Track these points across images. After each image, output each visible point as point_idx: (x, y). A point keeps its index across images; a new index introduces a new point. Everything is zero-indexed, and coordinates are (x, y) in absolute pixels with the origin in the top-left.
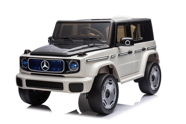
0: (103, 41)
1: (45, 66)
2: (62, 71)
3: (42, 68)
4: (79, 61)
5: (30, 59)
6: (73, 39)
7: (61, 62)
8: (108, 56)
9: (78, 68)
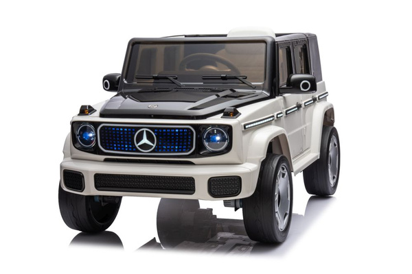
0: (253, 84)
1: (145, 140)
2: (189, 151)
3: (137, 145)
4: (229, 129)
5: (103, 127)
6: (176, 79)
7: (187, 132)
8: (273, 116)
9: (226, 143)
